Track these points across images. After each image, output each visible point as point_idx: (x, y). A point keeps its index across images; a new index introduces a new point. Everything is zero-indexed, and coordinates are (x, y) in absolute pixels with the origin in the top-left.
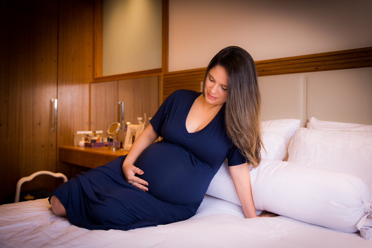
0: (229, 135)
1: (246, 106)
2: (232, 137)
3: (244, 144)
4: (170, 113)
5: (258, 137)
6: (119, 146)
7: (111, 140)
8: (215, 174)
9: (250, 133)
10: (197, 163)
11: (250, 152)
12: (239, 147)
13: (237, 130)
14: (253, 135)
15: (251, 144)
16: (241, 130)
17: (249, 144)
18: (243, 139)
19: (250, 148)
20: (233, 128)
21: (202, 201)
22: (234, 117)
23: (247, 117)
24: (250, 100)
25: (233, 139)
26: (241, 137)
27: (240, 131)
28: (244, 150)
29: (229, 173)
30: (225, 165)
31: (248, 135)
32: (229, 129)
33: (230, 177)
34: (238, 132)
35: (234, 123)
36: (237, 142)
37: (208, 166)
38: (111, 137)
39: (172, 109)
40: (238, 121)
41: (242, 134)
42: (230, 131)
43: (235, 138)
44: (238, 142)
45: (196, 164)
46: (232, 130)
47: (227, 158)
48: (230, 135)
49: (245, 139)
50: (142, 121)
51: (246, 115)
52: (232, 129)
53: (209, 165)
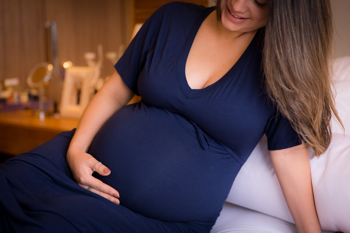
0: (270, 96)
1: (303, 38)
2: (278, 98)
3: (299, 112)
4: (154, 50)
5: (326, 98)
6: (51, 108)
7: (34, 98)
8: (242, 165)
9: (312, 92)
10: (209, 145)
11: (310, 127)
12: (289, 117)
13: (287, 87)
14: (317, 95)
15: (312, 113)
16: (294, 87)
17: (310, 113)
18: (297, 103)
19: (311, 121)
20: (279, 83)
21: (218, 215)
22: (280, 62)
23: (306, 60)
24: (311, 26)
25: (278, 102)
26: (294, 99)
27: (293, 89)
28: (300, 123)
29: (270, 164)
30: (262, 148)
31: (308, 95)
32: (271, 83)
33: (273, 170)
34: (288, 89)
35: (281, 72)
36: (287, 108)
37: (230, 151)
38: (34, 92)
39: (158, 43)
40: (289, 68)
41: (295, 93)
42: (274, 87)
43: (282, 101)
44: (289, 108)
45: (207, 147)
46: (276, 87)
47: (265, 134)
48: (272, 95)
49: (303, 103)
50: (96, 60)
51: (305, 56)
52: (277, 85)
53: (231, 148)
